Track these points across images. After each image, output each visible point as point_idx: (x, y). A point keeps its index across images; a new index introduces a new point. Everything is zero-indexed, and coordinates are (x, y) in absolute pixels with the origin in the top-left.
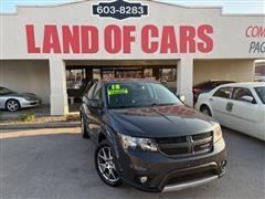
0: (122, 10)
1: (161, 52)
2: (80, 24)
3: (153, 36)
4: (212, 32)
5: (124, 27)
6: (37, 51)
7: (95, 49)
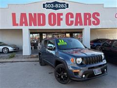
0: (57, 6)
1: (75, 25)
3: (71, 18)
4: (99, 16)
5: (58, 14)
6: (17, 25)
7: (44, 24)
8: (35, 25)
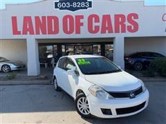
0: (74, 5)
4: (137, 18)
5: (76, 16)
6: (19, 33)
8: (44, 33)
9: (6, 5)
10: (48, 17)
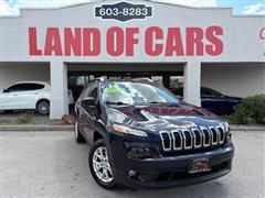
0: (125, 12)
1: (166, 55)
2: (82, 26)
3: (157, 38)
4: (222, 34)
5: (128, 29)
6: (39, 53)
7: (97, 52)
8: (77, 53)
9: (21, 9)
10: (85, 29)
